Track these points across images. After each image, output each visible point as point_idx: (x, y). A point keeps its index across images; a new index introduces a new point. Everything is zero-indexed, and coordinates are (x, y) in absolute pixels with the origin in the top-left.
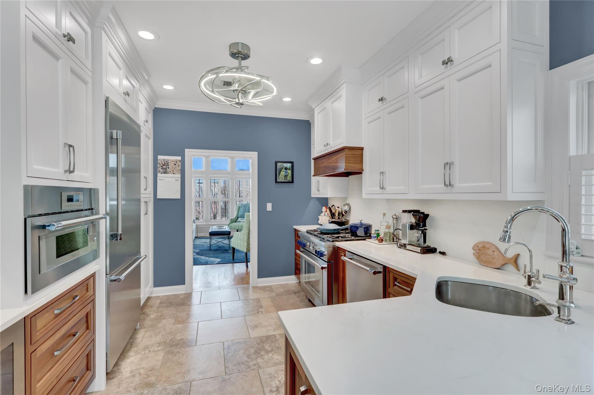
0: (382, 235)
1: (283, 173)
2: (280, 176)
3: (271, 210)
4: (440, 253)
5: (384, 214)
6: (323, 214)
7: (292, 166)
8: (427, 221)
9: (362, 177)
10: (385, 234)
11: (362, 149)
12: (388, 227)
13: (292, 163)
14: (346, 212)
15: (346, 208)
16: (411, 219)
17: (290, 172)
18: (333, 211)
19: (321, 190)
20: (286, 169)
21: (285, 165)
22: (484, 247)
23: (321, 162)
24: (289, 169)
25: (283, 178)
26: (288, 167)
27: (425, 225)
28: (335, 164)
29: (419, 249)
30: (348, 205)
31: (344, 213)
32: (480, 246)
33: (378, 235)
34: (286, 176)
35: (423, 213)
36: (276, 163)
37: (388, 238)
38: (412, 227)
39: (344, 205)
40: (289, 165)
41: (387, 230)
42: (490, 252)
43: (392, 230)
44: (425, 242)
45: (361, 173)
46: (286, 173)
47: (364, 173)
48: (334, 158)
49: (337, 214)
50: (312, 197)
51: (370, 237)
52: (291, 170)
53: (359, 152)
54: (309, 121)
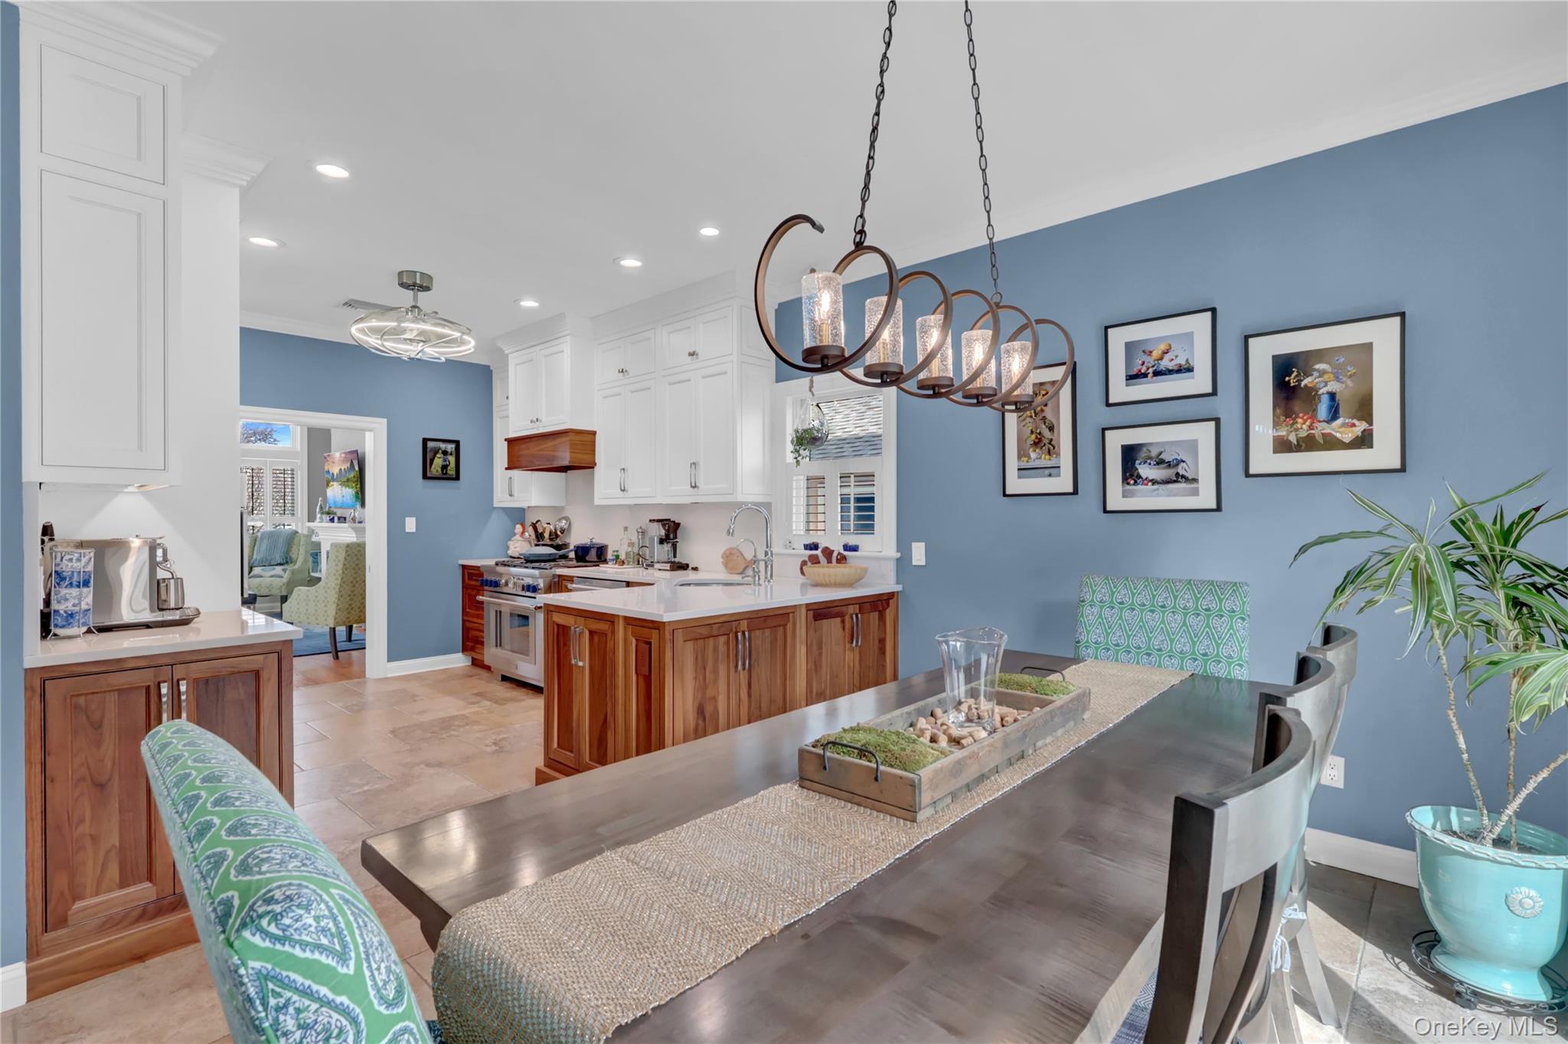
0: (623, 557)
1: (438, 461)
2: (433, 466)
3: (414, 531)
4: (693, 569)
5: (626, 529)
6: (518, 537)
7: (458, 449)
8: (678, 532)
9: (592, 475)
10: (627, 554)
11: (594, 433)
12: (631, 544)
13: (457, 443)
14: (563, 531)
15: (563, 524)
16: (659, 531)
17: (452, 459)
18: (540, 530)
19: (516, 493)
20: (445, 453)
21: (443, 446)
22: (731, 554)
23: (523, 446)
24: (451, 454)
25: (440, 470)
26: (449, 451)
27: (675, 537)
28: (552, 453)
29: (668, 567)
30: (567, 519)
31: (559, 533)
32: (728, 553)
33: (617, 557)
34: (444, 467)
35: (674, 522)
36: (425, 441)
37: (631, 560)
38: (661, 542)
39: (560, 520)
40: (451, 447)
41: (630, 549)
42: (735, 557)
43: (636, 550)
44: (675, 557)
45: (593, 468)
46: (445, 461)
47: (597, 468)
48: (550, 443)
49: (546, 535)
50: (495, 506)
51: (605, 561)
52: (454, 455)
53: (589, 438)
54: (489, 366)
